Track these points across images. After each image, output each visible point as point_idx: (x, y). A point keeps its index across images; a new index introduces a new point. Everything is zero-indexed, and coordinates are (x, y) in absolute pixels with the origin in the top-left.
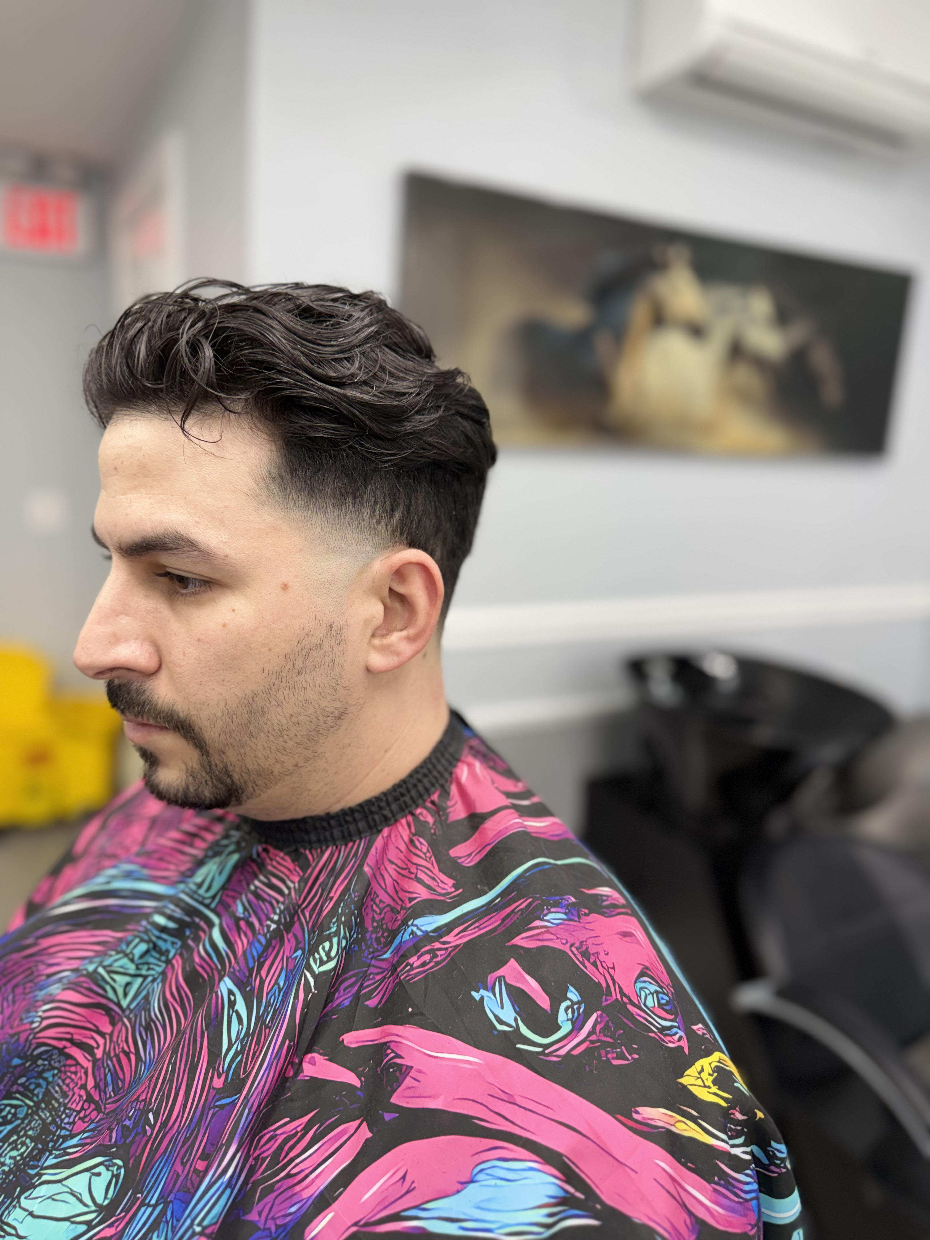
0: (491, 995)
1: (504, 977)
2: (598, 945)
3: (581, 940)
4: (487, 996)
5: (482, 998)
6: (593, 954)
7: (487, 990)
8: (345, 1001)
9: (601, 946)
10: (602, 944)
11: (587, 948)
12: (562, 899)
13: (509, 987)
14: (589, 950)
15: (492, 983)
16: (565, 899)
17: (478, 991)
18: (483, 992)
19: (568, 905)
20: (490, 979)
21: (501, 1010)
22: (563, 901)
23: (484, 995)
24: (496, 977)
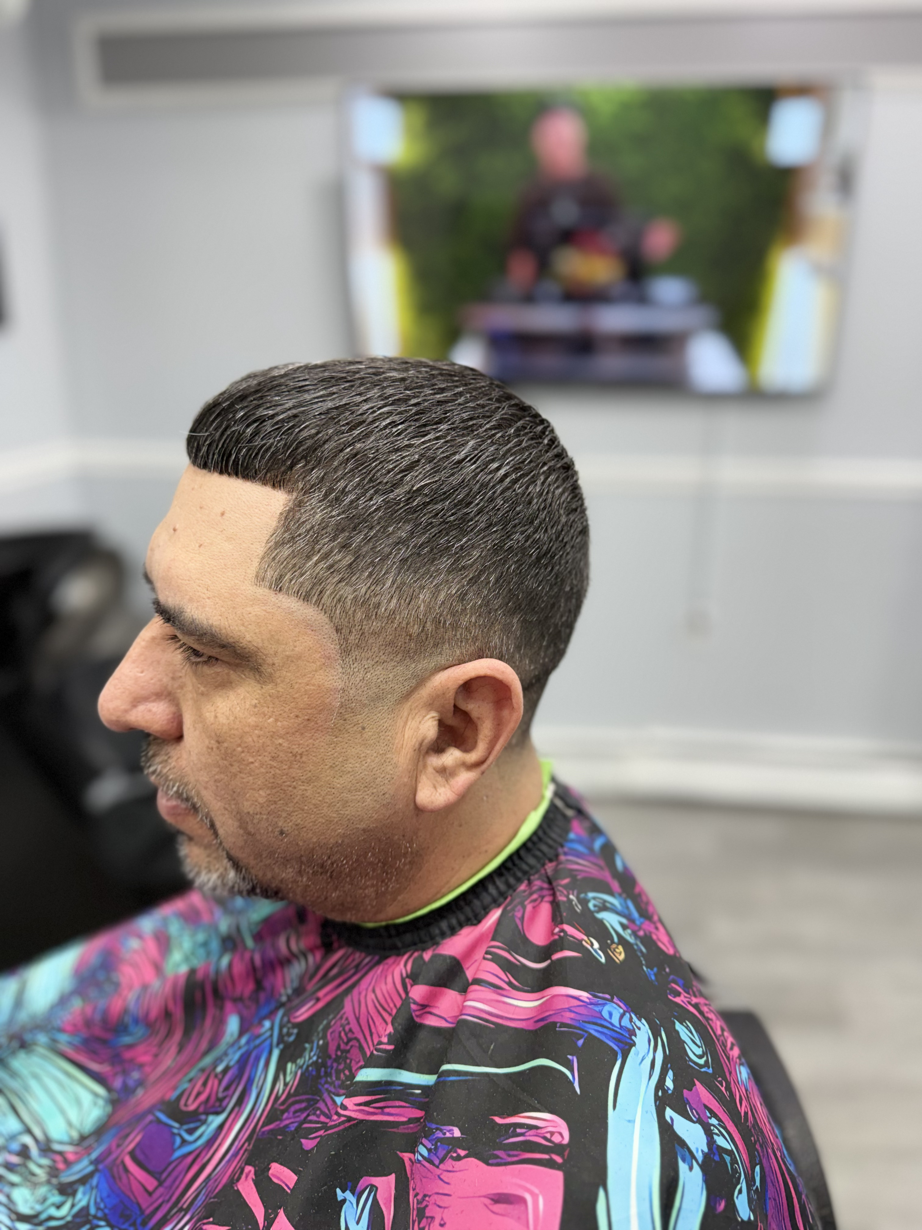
0: (354, 1201)
1: (377, 1188)
2: (439, 1207)
3: (427, 1193)
4: (350, 1201)
5: (344, 1201)
6: (427, 1218)
7: (353, 1194)
8: (291, 1125)
9: (442, 1210)
10: (445, 1208)
11: (427, 1206)
12: (437, 1129)
13: (375, 1202)
14: (427, 1211)
15: (363, 1187)
16: (441, 1130)
17: (343, 1192)
18: (348, 1195)
19: (439, 1139)
20: (365, 1181)
21: (355, 1224)
22: (438, 1131)
23: (347, 1198)
24: (369, 1183)
